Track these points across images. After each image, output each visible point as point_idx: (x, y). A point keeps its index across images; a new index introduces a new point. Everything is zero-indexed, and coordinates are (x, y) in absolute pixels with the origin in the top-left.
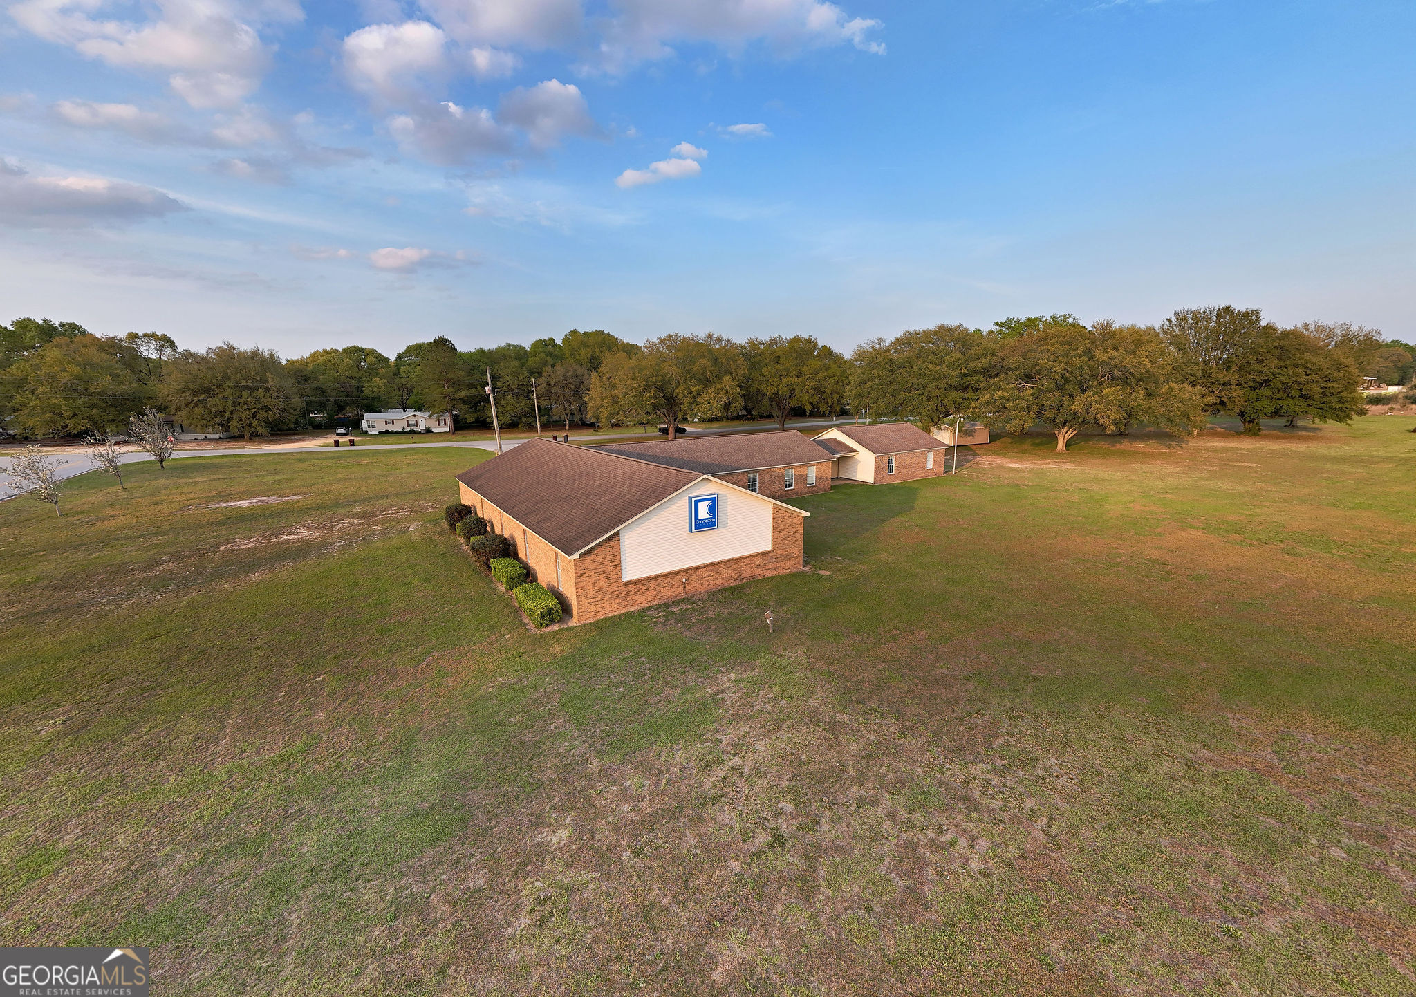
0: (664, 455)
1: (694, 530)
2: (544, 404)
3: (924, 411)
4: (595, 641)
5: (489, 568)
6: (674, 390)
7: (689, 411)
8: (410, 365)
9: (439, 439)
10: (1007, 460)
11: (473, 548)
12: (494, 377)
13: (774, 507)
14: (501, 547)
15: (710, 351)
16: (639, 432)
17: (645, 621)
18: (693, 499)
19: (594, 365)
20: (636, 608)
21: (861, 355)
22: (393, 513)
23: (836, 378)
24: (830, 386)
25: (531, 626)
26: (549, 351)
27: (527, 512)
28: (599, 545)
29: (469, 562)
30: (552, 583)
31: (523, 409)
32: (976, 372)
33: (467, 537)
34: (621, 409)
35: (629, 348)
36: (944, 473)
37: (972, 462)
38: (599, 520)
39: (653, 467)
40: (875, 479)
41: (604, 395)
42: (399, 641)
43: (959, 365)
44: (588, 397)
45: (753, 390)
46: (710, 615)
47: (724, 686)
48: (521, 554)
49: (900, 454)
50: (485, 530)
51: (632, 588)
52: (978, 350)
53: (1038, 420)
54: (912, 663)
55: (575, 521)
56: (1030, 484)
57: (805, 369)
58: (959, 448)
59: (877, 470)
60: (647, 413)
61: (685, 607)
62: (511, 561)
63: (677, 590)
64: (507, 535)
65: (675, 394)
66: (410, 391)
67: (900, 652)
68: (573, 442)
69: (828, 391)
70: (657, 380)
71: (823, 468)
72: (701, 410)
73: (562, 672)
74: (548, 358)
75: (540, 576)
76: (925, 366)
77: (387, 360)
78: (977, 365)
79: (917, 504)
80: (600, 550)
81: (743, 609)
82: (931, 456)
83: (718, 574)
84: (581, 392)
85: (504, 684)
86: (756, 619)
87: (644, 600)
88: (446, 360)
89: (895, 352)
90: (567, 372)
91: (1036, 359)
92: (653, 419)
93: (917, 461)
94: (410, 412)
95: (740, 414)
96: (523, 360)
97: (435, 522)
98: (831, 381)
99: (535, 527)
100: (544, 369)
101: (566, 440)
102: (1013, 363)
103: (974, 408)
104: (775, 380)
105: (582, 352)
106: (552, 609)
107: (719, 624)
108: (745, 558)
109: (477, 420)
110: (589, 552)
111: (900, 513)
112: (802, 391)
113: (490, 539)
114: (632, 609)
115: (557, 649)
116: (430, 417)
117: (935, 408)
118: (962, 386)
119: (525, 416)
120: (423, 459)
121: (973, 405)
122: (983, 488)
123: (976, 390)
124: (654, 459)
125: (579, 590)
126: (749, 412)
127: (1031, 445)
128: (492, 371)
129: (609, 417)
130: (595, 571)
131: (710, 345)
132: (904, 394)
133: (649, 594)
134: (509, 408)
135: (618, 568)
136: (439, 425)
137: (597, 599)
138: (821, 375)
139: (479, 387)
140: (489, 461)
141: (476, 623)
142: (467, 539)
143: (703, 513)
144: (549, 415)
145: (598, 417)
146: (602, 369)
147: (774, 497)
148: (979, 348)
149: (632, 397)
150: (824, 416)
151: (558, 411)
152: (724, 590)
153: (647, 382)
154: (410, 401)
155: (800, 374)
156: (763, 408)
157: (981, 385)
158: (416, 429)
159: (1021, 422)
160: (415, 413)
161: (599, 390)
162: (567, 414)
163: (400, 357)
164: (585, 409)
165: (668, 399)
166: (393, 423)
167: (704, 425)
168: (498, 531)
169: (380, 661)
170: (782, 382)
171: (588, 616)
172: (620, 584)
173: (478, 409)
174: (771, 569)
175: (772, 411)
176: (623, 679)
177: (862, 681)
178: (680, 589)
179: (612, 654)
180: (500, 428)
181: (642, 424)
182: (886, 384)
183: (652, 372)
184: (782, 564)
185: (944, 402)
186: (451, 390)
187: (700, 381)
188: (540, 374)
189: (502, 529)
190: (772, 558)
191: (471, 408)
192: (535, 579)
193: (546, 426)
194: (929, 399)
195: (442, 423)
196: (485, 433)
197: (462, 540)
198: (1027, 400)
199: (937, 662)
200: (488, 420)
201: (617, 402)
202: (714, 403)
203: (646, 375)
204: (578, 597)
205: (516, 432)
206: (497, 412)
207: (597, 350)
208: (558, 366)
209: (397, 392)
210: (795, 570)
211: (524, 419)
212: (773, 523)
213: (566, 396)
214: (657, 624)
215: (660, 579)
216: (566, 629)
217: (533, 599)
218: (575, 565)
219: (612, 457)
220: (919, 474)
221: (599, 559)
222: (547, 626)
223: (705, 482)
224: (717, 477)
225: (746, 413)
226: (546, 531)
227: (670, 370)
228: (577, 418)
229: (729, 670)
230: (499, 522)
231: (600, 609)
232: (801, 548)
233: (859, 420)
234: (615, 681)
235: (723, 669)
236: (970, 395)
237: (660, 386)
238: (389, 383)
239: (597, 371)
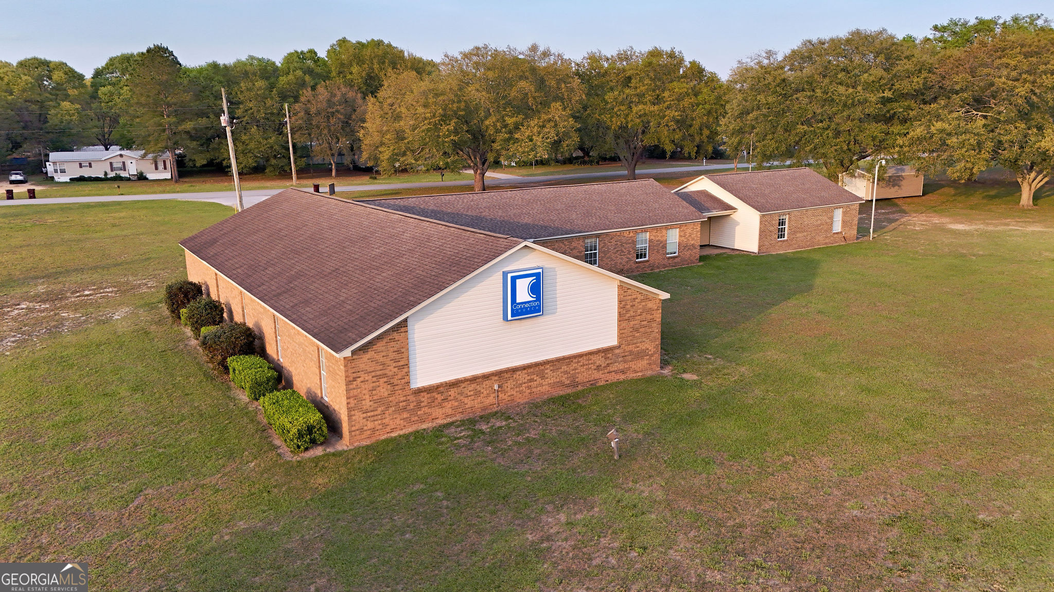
0: (469, 213)
1: (510, 317)
2: (302, 140)
3: (831, 151)
4: (373, 470)
5: (226, 369)
6: (482, 121)
7: (504, 152)
8: (113, 84)
9: (157, 188)
10: (945, 220)
11: (204, 344)
12: (231, 103)
13: (622, 287)
14: (242, 341)
15: (534, 70)
16: (434, 180)
17: (441, 443)
18: (509, 276)
19: (371, 86)
20: (430, 425)
21: (743, 73)
22: (90, 295)
23: (707, 106)
24: (699, 117)
25: (285, 449)
26: (309, 68)
27: (278, 291)
28: (379, 338)
29: (198, 363)
30: (313, 390)
31: (272, 147)
32: (904, 96)
33: (196, 327)
34: (408, 149)
35: (421, 65)
36: (858, 238)
37: (898, 223)
38: (378, 302)
39: (454, 229)
40: (759, 247)
41: (385, 128)
42: (98, 475)
43: (880, 86)
44: (362, 132)
45: (590, 121)
46: (532, 434)
47: (552, 531)
48: (270, 350)
49: (796, 212)
50: (222, 317)
51: (425, 397)
52: (909, 66)
53: (993, 163)
54: (811, 501)
55: (345, 305)
56: (981, 253)
57: (666, 94)
58: (880, 203)
59: (763, 234)
60: (445, 153)
61: (498, 424)
62: (256, 359)
63: (487, 400)
64: (250, 324)
65: (484, 127)
66: (115, 120)
67: (794, 486)
68: (342, 194)
69: (696, 124)
70: (459, 108)
71: (689, 231)
72: (520, 150)
73: (324, 513)
74: (307, 78)
75: (296, 380)
76: (832, 88)
77: (81, 77)
78: (905, 86)
79: (818, 281)
80: (380, 345)
81: (578, 427)
82: (838, 215)
83: (543, 378)
84: (353, 124)
85: (246, 529)
86: (595, 439)
87: (440, 415)
88: (165, 77)
89: (791, 70)
90: (333, 95)
91: (990, 78)
92: (453, 162)
93: (819, 222)
94: (115, 150)
95: (574, 155)
96: (272, 80)
97: (151, 306)
98: (700, 111)
99: (288, 313)
100: (301, 92)
101: (332, 191)
102: (957, 83)
103: (901, 147)
104: (623, 108)
105: (355, 69)
106: (314, 427)
107: (545, 448)
108: (580, 356)
109: (211, 163)
110: (364, 348)
111: (794, 294)
112: (659, 124)
113: (227, 330)
114: (424, 426)
115: (320, 481)
116: (143, 157)
117: (845, 148)
118: (884, 115)
119: (275, 157)
120: (133, 217)
121: (900, 141)
122: (912, 259)
123: (904, 121)
124: (454, 218)
125: (351, 400)
126: (586, 153)
127: (983, 198)
128: (229, 94)
129: (392, 159)
130: (373, 374)
131: (534, 61)
132: (801, 128)
133: (448, 405)
134: (252, 145)
135: (405, 370)
136: (156, 168)
137: (376, 413)
138: (686, 102)
139: (212, 116)
140: (226, 221)
141: (207, 448)
142: (197, 330)
143: (524, 295)
144: (308, 156)
145: (376, 159)
146: (381, 94)
147: (620, 272)
148: (910, 62)
149: (423, 131)
150: (689, 158)
151: (320, 149)
152: (552, 400)
153: (444, 110)
154: (115, 136)
155: (658, 100)
156: (607, 147)
157: (912, 113)
158: (124, 174)
159: (969, 165)
160: (123, 152)
161: (378, 121)
162: (333, 155)
163: (98, 73)
164: (359, 148)
165: (474, 135)
166: (90, 166)
167: (524, 171)
168: (238, 318)
169: (70, 503)
170: (632, 112)
171: (363, 437)
172: (409, 392)
173: (211, 146)
174: (616, 372)
175: (618, 152)
176: (411, 521)
177: (741, 526)
178: (491, 399)
179: (396, 487)
180: (240, 174)
181: (438, 169)
182: (777, 115)
183: (452, 96)
184: (632, 364)
185: (857, 138)
186: (173, 119)
187: (518, 110)
188: (296, 99)
189: (244, 315)
190: (617, 356)
191: (202, 145)
192: (289, 385)
193: (303, 172)
194: (838, 134)
195: (161, 166)
196: (222, 181)
197: (188, 331)
198: (978, 134)
199: (845, 501)
200: (225, 163)
201: (403, 139)
202: (538, 139)
203: (444, 101)
204: (349, 410)
205: (262, 179)
206: (236, 151)
207: (376, 66)
208: (320, 89)
209: (96, 122)
210: (649, 373)
211: (273, 161)
212: (619, 308)
213: (332, 128)
214: (458, 447)
215: (463, 385)
216: (334, 454)
217: (287, 412)
218: (345, 366)
219: (396, 216)
220: (821, 240)
221: (379, 357)
222: (307, 449)
223: (526, 250)
224: (543, 244)
225: (582, 155)
226: (305, 318)
227: (476, 94)
228: (347, 160)
229: (558, 509)
230: (240, 306)
231: (381, 427)
232: (658, 342)
233: (740, 166)
234: (399, 524)
235: (549, 508)
236: (896, 128)
237: (463, 117)
238: (84, 110)
239: (376, 96)
